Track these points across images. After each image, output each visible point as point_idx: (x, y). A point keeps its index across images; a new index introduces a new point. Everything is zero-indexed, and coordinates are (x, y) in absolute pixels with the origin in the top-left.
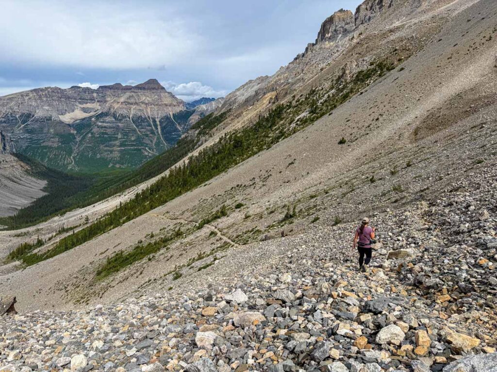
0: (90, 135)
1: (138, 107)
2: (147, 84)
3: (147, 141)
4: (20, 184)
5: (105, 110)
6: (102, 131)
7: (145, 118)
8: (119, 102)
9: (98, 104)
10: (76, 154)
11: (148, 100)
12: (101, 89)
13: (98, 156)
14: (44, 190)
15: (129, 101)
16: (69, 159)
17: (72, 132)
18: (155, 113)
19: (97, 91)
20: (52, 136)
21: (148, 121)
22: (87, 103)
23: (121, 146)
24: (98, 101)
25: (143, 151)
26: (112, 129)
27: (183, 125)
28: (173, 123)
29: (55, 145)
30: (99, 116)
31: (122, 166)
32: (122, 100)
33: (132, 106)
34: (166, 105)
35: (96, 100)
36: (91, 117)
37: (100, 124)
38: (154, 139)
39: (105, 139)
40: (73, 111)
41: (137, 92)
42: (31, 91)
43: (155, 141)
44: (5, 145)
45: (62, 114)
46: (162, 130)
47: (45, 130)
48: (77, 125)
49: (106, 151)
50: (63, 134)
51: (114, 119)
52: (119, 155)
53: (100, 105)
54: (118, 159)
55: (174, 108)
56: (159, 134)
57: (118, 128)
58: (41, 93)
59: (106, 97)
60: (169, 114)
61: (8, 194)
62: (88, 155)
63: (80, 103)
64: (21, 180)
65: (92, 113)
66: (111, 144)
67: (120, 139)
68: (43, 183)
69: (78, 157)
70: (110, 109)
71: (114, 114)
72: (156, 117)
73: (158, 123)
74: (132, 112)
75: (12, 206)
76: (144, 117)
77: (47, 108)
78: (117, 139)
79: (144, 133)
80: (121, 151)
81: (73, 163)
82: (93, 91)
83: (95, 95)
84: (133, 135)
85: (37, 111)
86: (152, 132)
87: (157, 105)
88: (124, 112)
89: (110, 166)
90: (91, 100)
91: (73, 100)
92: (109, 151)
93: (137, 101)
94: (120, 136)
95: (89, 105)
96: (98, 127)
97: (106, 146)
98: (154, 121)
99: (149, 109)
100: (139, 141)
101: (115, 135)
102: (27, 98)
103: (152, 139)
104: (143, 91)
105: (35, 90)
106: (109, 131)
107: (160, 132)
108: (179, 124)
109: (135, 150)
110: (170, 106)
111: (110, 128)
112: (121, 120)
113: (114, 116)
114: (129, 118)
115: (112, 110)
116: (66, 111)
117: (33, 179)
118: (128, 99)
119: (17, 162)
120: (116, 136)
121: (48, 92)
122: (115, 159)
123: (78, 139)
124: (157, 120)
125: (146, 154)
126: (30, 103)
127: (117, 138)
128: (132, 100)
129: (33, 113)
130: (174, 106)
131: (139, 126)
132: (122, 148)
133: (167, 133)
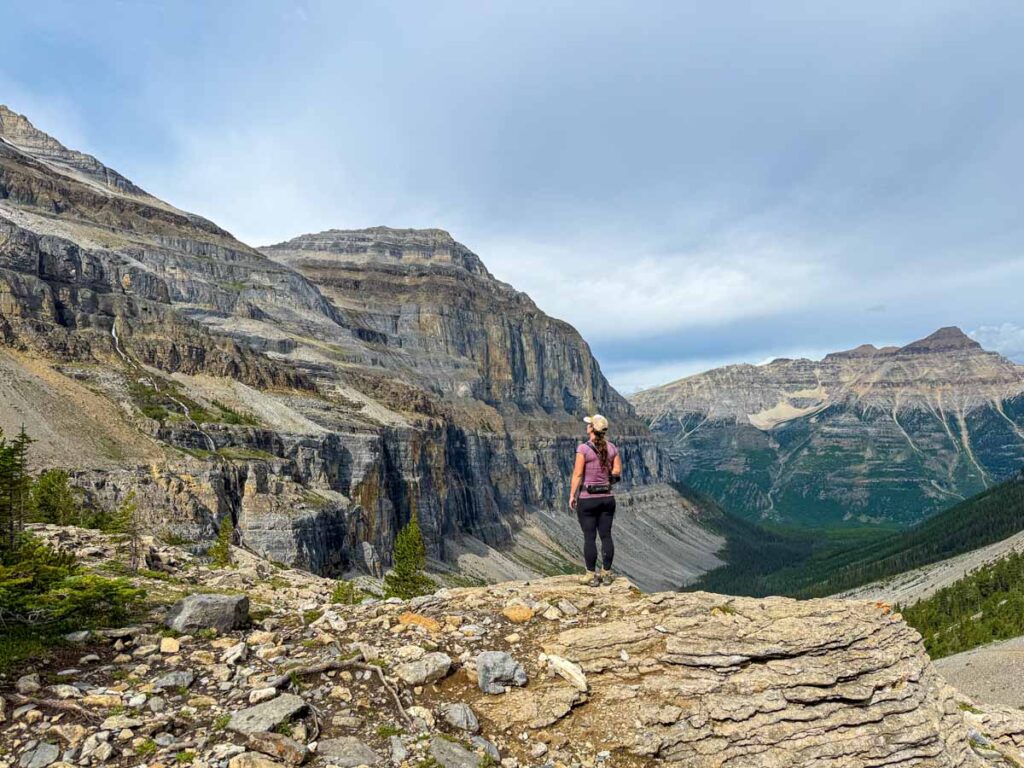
0: (805, 452)
1: (911, 391)
2: (935, 339)
3: (932, 465)
4: (681, 540)
5: (837, 402)
6: (831, 444)
7: (930, 414)
8: (869, 383)
9: (824, 389)
10: (778, 490)
11: (936, 375)
12: (829, 360)
13: (822, 496)
14: (720, 555)
15: (892, 379)
16: (764, 500)
17: (771, 445)
18: (959, 402)
19: (822, 365)
20: (735, 453)
21: (935, 421)
22: (801, 389)
23: (870, 475)
24: (824, 384)
25: (925, 488)
26: (853, 440)
28: (1003, 424)
29: (740, 471)
30: (825, 415)
31: (873, 519)
32: (875, 378)
33: (898, 389)
34: (984, 382)
35: (820, 382)
36: (809, 416)
37: (827, 429)
38: (951, 461)
39: (838, 459)
40: (774, 405)
41: (909, 360)
42: (705, 374)
43: (953, 465)
44: (660, 469)
45: (754, 413)
46: (973, 439)
47: (724, 443)
48: (782, 432)
49: (838, 485)
50: (754, 449)
51: (856, 419)
52: (867, 495)
53: (827, 392)
54: (865, 504)
55: (1005, 386)
56: (963, 449)
57: (865, 437)
58: (719, 376)
59: (840, 374)
60: (993, 402)
61: (661, 555)
62: (802, 492)
63: (787, 389)
64: (682, 532)
65: (811, 409)
66: (850, 472)
67: (869, 460)
68: (719, 542)
69: (781, 495)
70: (848, 399)
71: (856, 408)
72: (958, 409)
73: (962, 423)
74: (898, 403)
75: (669, 580)
76: (925, 412)
77: (728, 402)
78: (861, 460)
79: (925, 448)
80: (870, 488)
81: (772, 507)
82: (812, 366)
83: (817, 372)
84: (899, 453)
85: (712, 409)
86: (948, 445)
87: (959, 383)
88: (879, 402)
89: (846, 518)
90: (809, 382)
91: (775, 385)
92: (845, 485)
93: (910, 378)
94: (869, 454)
95: (806, 393)
96: (822, 436)
97: (840, 475)
98: (952, 419)
99: (939, 393)
100: (914, 464)
101: (858, 450)
102: (697, 386)
103: (947, 462)
104: (923, 355)
105: (710, 373)
106: (845, 443)
107: (966, 445)
109: (906, 484)
110: (994, 382)
111: (849, 436)
112: (871, 420)
113: (858, 414)
114: (891, 415)
115: (853, 401)
116: (761, 405)
117: (703, 532)
118: (888, 374)
119: (677, 497)
120: (861, 454)
121: (732, 374)
122: (859, 503)
123: (782, 459)
124: (960, 418)
125: (933, 494)
126: (701, 395)
127: (863, 457)
128: (899, 378)
129: (704, 414)
130: (1006, 381)
131: (913, 432)
132: (875, 480)
133: (986, 445)
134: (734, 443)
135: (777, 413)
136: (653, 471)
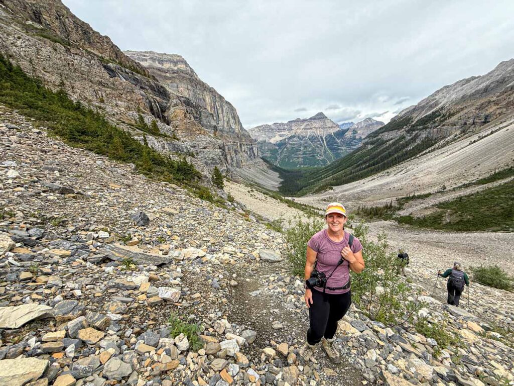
0: (286, 149)
1: (311, 131)
2: (317, 116)
3: (318, 150)
4: (269, 174)
5: (293, 134)
6: (292, 146)
7: (316, 137)
8: (301, 129)
9: (288, 131)
10: (279, 160)
11: (318, 126)
12: (289, 123)
13: (291, 161)
14: (280, 178)
17: (276, 148)
18: (321, 133)
19: (287, 124)
20: (267, 151)
21: (318, 139)
22: (281, 132)
23: (303, 154)
25: (316, 157)
26: (298, 145)
27: (341, 139)
28: (334, 138)
29: (269, 155)
30: (290, 138)
31: (305, 166)
32: (302, 127)
33: (308, 130)
34: (329, 127)
35: (287, 129)
36: (285, 139)
37: (291, 142)
38: (322, 149)
39: (294, 151)
40: (275, 137)
41: (311, 122)
43: (323, 151)
45: (270, 139)
46: (327, 143)
47: (263, 148)
48: (278, 144)
49: (295, 158)
50: (272, 149)
51: (298, 139)
52: (302, 160)
53: (289, 132)
55: (334, 129)
56: (325, 146)
57: (300, 144)
58: (260, 128)
59: (292, 127)
60: (331, 133)
62: (286, 160)
63: (278, 132)
64: (268, 172)
65: (285, 137)
66: (297, 154)
68: (278, 174)
71: (298, 136)
72: (323, 135)
74: (308, 134)
77: (263, 136)
79: (316, 146)
80: (303, 158)
82: (285, 125)
83: (286, 127)
84: (310, 148)
85: (259, 138)
86: (321, 145)
87: (323, 128)
88: (304, 134)
89: (298, 166)
90: (284, 129)
91: (275, 131)
92: (297, 157)
93: (311, 127)
94: (302, 149)
95: (283, 133)
96: (290, 144)
97: (295, 155)
98: (322, 139)
99: (318, 131)
100: (313, 150)
101: (299, 148)
102: (254, 131)
104: (314, 120)
105: (257, 127)
106: (296, 146)
108: (338, 138)
109: (312, 156)
110: (331, 128)
112: (302, 139)
114: (307, 138)
115: (297, 134)
116: (272, 137)
117: (273, 172)
118: (306, 126)
119: (263, 162)
121: (263, 127)
122: (301, 162)
123: (280, 152)
124: (324, 137)
125: (319, 158)
126: (256, 134)
128: (308, 127)
129: (257, 139)
130: (334, 127)
131: (313, 142)
132: (304, 156)
133: (330, 145)
134: (266, 148)
135: (276, 139)
136: (256, 154)
